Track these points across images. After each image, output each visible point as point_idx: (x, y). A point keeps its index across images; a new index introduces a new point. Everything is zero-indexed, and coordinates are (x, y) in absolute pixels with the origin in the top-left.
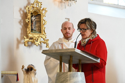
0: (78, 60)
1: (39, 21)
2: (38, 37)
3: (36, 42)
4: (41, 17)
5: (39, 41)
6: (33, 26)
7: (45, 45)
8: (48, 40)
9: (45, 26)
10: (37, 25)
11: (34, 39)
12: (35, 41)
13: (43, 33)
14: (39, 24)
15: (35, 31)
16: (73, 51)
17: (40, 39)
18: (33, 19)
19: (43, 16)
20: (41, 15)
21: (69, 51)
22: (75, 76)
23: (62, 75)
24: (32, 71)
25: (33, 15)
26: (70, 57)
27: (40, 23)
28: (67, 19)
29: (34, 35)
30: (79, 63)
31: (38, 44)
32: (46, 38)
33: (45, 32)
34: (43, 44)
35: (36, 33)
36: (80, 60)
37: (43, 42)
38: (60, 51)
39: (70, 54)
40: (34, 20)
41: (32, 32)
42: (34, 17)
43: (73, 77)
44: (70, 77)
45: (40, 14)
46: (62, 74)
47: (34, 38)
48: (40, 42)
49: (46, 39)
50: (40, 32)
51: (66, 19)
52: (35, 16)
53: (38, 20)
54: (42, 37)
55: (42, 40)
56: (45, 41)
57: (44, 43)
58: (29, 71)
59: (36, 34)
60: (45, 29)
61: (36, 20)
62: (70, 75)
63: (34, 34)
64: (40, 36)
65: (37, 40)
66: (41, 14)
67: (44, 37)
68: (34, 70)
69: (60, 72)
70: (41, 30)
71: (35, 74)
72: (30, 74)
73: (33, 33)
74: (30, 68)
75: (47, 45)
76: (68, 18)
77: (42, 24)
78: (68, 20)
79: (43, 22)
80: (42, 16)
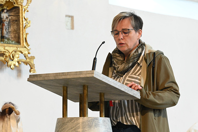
0: (99, 95)
1: (16, 21)
2: (14, 53)
3: (10, 62)
4: (19, 13)
5: (16, 59)
6: (4, 30)
7: (28, 67)
8: (33, 58)
9: (27, 30)
10: (11, 29)
11: (6, 57)
12: (8, 59)
13: (24, 43)
14: (15, 27)
15: (8, 39)
16: (91, 75)
17: (17, 56)
18: (5, 17)
19: (23, 10)
20: (19, 9)
21: (82, 76)
22: (94, 124)
23: (68, 124)
24: (12, 115)
25: (5, 9)
26: (84, 89)
27: (18, 25)
28: (69, 16)
29: (6, 48)
30: (101, 100)
31: (14, 65)
32: (29, 53)
33: (28, 41)
34: (23, 65)
35: (10, 43)
36: (102, 95)
37: (24, 63)
38: (64, 77)
39: (84, 81)
40: (7, 18)
41: (3, 41)
42: (6, 12)
43: (90, 127)
44: (84, 128)
45: (18, 7)
46: (68, 122)
47: (7, 54)
48: (18, 62)
49: (29, 55)
50: (18, 42)
51: (66, 16)
52: (8, 11)
53: (14, 18)
54: (22, 53)
55: (22, 57)
56: (28, 60)
57: (26, 63)
58: (5, 114)
59: (11, 45)
60: (28, 35)
61: (10, 18)
62: (83, 123)
63: (5, 45)
64: (19, 49)
65: (13, 57)
66: (20, 7)
67: (27, 53)
68: (16, 112)
69: (63, 117)
70: (19, 38)
71: (18, 121)
72: (7, 121)
73: (3, 45)
74: (7, 110)
75: (31, 68)
76: (70, 14)
77: (21, 26)
78: (70, 18)
79: (24, 22)
80: (21, 12)
